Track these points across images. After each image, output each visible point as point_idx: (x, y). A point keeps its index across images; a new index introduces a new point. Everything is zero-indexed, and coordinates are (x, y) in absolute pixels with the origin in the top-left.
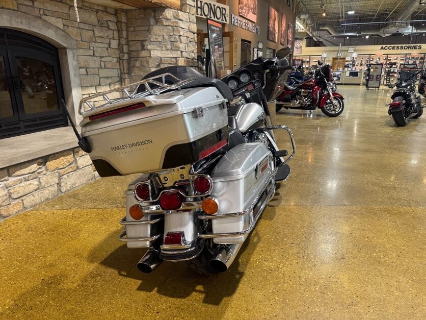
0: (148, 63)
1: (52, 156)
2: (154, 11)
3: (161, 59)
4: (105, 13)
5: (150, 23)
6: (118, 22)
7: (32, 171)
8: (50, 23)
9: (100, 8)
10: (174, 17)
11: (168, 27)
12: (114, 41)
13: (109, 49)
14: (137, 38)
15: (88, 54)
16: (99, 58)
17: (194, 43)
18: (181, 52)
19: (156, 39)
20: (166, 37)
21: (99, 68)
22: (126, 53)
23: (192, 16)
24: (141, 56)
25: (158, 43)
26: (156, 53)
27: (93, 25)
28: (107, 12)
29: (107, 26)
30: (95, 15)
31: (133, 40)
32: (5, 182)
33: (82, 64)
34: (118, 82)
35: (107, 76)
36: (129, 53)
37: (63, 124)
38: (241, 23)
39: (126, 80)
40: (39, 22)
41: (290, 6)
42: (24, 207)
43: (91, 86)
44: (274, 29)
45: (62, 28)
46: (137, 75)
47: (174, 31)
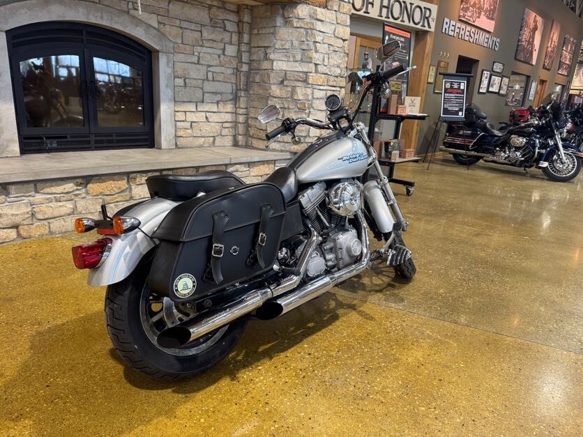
0: (269, 77)
1: (97, 178)
2: (284, 8)
3: (286, 74)
4: (221, 10)
5: (276, 23)
6: (240, 21)
7: (67, 190)
8: (140, 20)
9: (215, 3)
10: (310, 16)
11: (298, 30)
12: (230, 46)
13: (222, 57)
14: (261, 44)
15: (189, 61)
16: (205, 68)
17: (342, 55)
18: (316, 65)
19: (282, 45)
20: (296, 43)
21: (204, 80)
22: (245, 63)
23: (342, 15)
24: (263, 68)
25: (284, 51)
26: (281, 64)
27: (202, 25)
28: (225, 8)
29: (223, 26)
30: (206, 12)
31: (256, 46)
32: (30, 198)
33: (180, 73)
34: (231, 100)
35: (214, 91)
36: (250, 63)
37: (147, 145)
38: (462, 32)
39: (241, 99)
40: (126, 16)
41: (573, 9)
42: (50, 231)
43: (190, 102)
44: (531, 43)
45: (157, 26)
46: (255, 93)
47: (307, 35)
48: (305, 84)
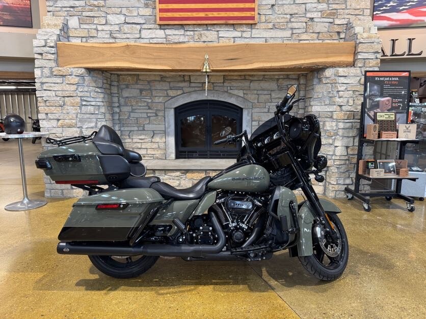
1: (191, 171)
3: (319, 114)
4: (285, 80)
5: (314, 83)
7: (176, 175)
8: (233, 94)
9: (282, 77)
10: (334, 75)
11: (326, 85)
14: (309, 96)
15: (263, 111)
18: (341, 106)
19: (318, 96)
20: (325, 93)
22: (301, 109)
25: (319, 99)
26: (317, 108)
27: (271, 91)
28: (290, 79)
30: (275, 83)
33: (256, 118)
36: (304, 109)
40: (226, 94)
45: (242, 96)
47: (332, 87)
48: (331, 120)
